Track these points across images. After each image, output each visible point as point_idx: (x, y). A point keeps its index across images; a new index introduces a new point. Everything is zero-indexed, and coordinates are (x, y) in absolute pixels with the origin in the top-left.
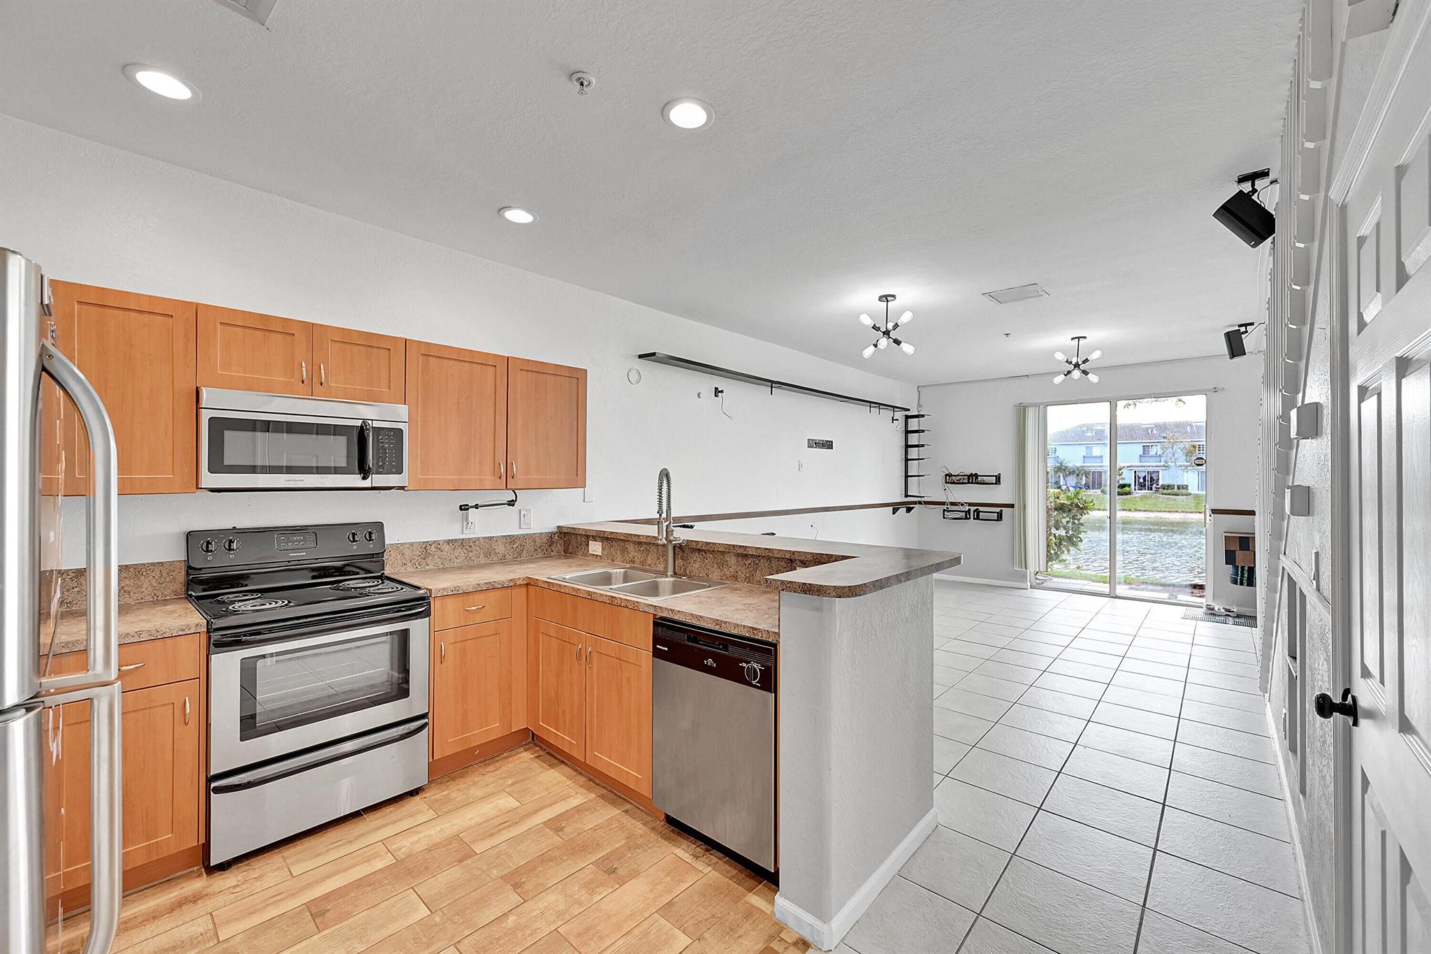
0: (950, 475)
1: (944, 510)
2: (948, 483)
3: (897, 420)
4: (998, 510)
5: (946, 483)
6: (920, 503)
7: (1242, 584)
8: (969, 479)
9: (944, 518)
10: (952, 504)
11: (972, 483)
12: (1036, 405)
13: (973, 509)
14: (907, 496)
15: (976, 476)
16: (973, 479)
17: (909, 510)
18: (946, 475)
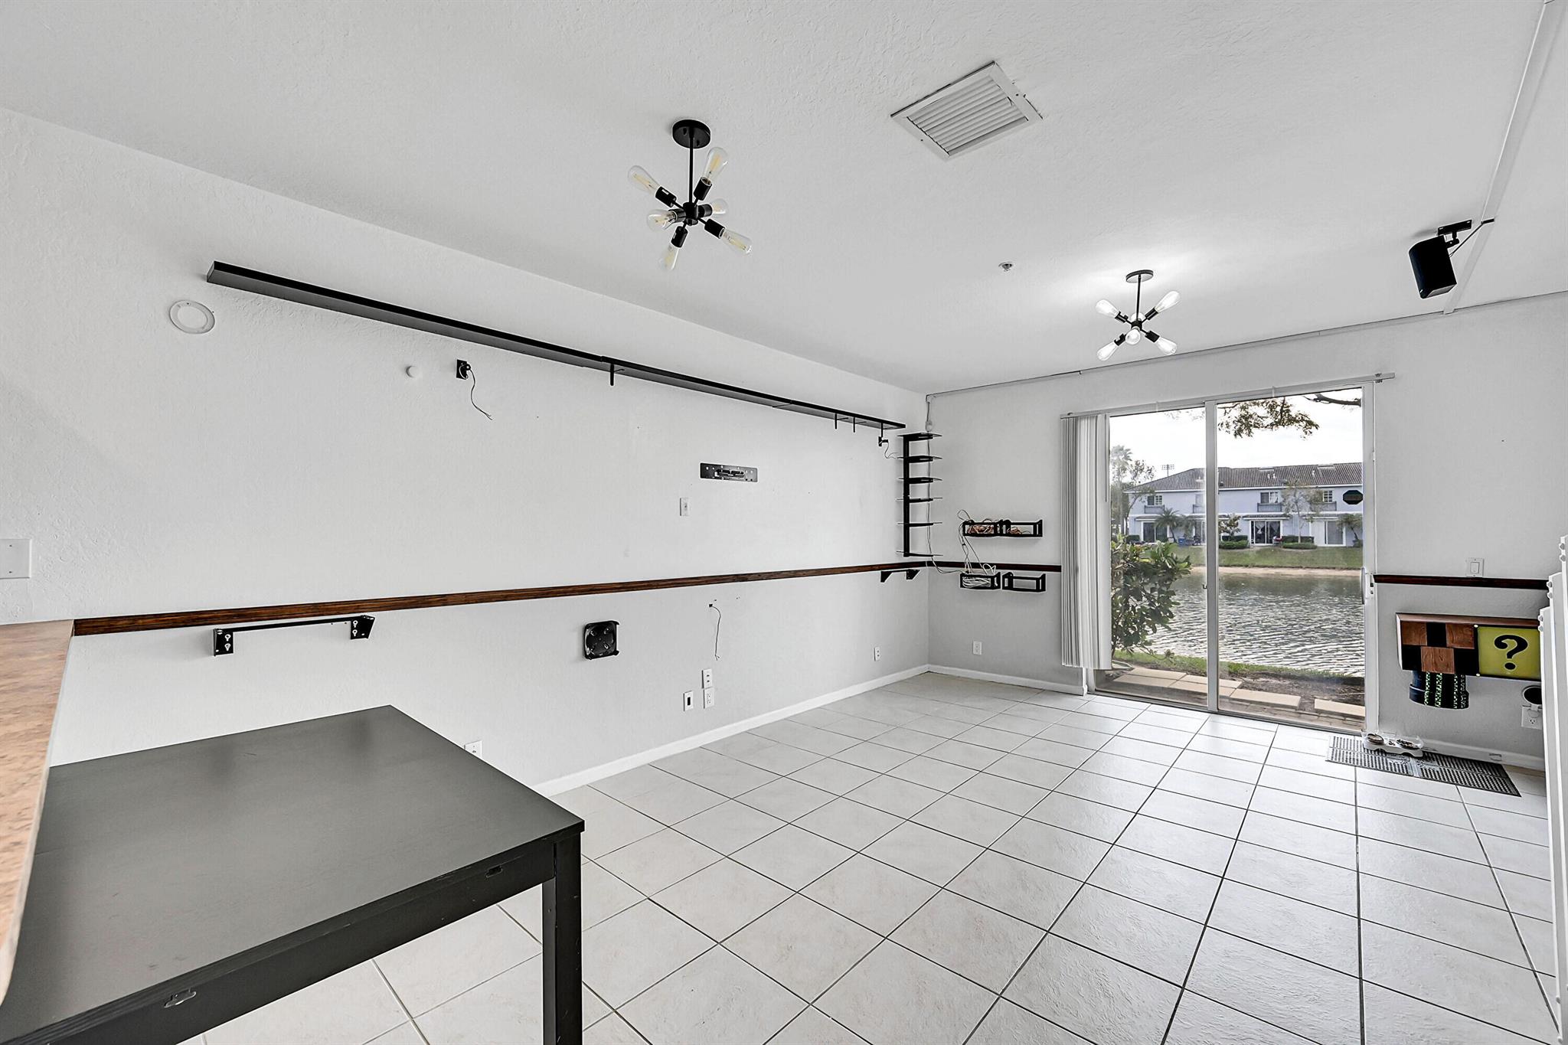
0: (972, 523)
1: (962, 575)
2: (968, 535)
3: (887, 441)
4: (1038, 574)
5: (965, 535)
6: (930, 564)
7: (1432, 703)
8: (995, 529)
9: (962, 586)
10: (976, 565)
11: (1001, 534)
12: (1093, 416)
13: (1003, 572)
14: (907, 553)
15: (1008, 523)
16: (1002, 528)
17: (911, 575)
18: (965, 523)
